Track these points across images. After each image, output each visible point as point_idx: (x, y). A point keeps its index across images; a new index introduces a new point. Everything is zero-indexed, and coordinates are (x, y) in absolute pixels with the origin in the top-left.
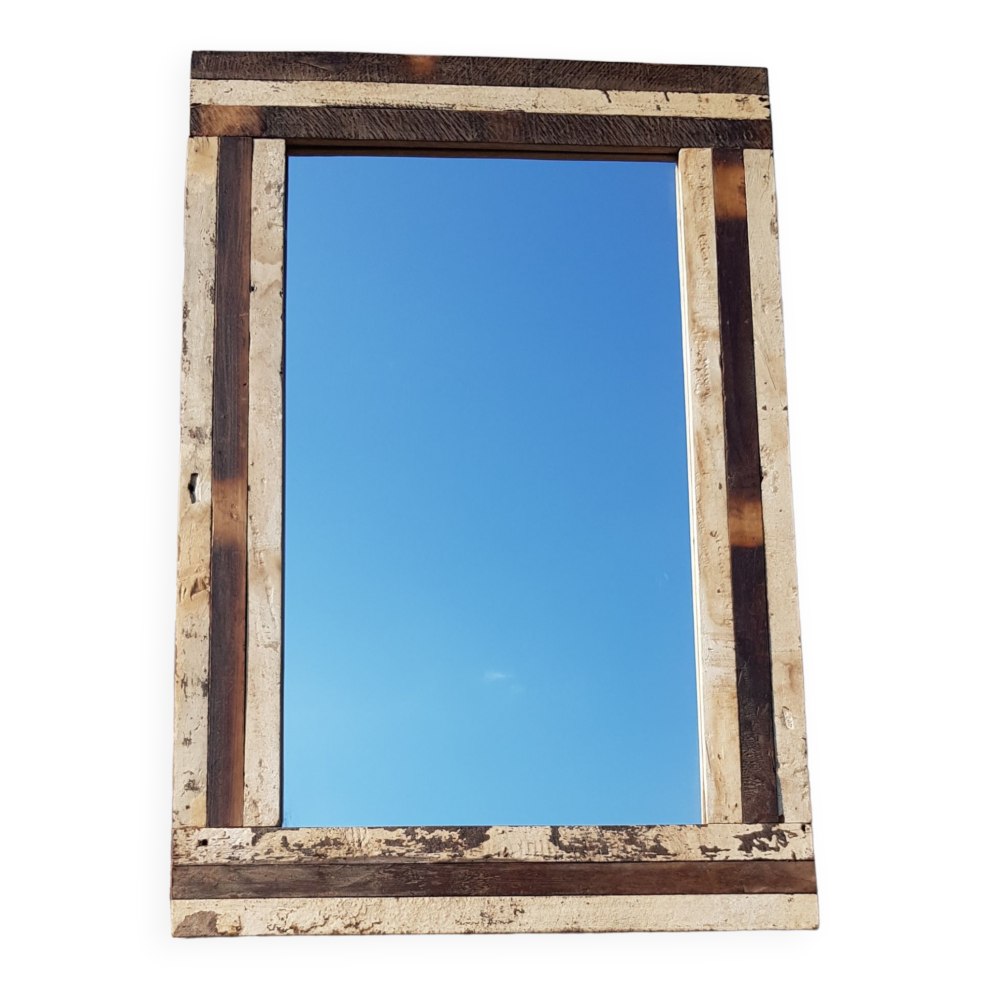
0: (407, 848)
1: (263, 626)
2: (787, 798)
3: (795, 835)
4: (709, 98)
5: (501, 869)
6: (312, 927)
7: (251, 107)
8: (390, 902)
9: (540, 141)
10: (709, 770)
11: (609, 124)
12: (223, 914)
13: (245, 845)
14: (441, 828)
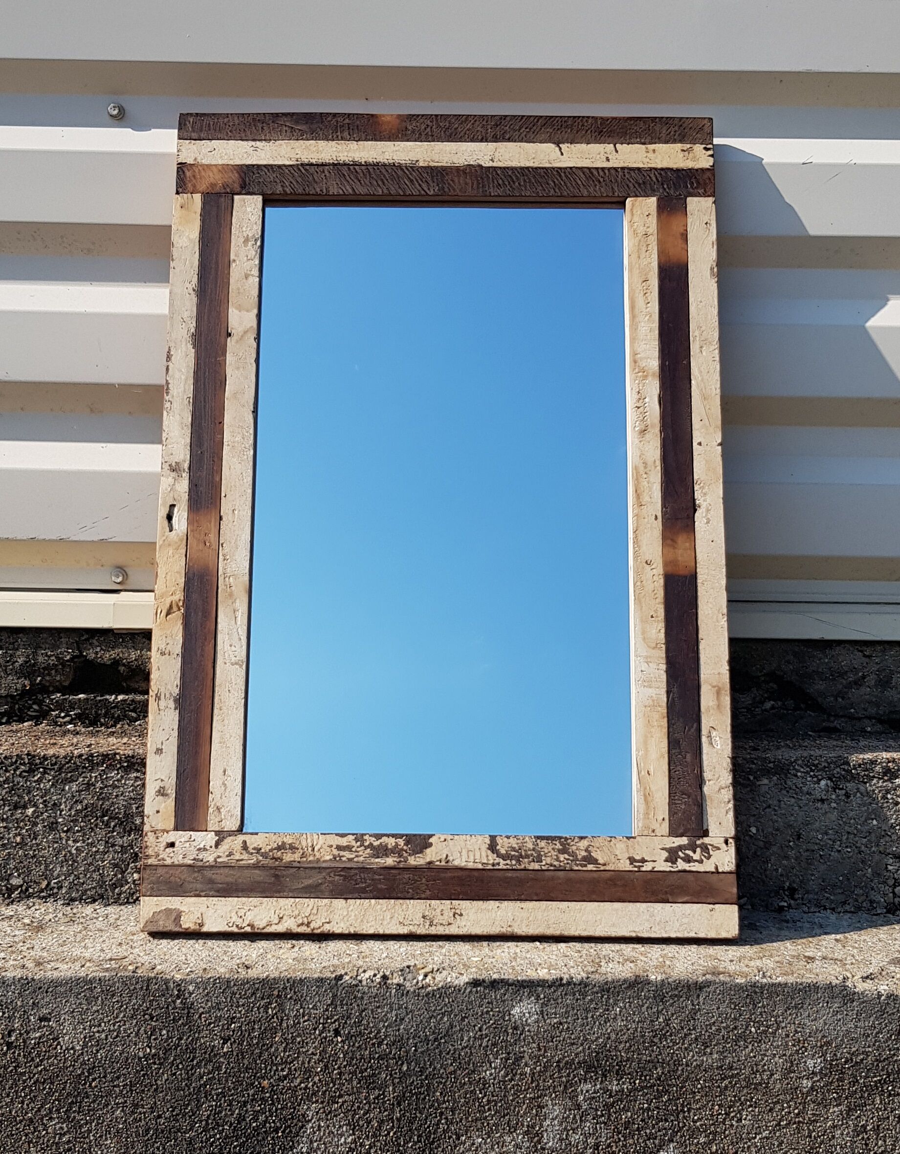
0: (356, 854)
1: (231, 646)
2: (712, 813)
3: (719, 849)
4: (656, 149)
5: (443, 875)
6: (268, 925)
7: (232, 166)
8: (339, 903)
9: (496, 194)
10: (639, 786)
11: (560, 176)
12: (187, 911)
13: (208, 848)
14: (388, 836)
